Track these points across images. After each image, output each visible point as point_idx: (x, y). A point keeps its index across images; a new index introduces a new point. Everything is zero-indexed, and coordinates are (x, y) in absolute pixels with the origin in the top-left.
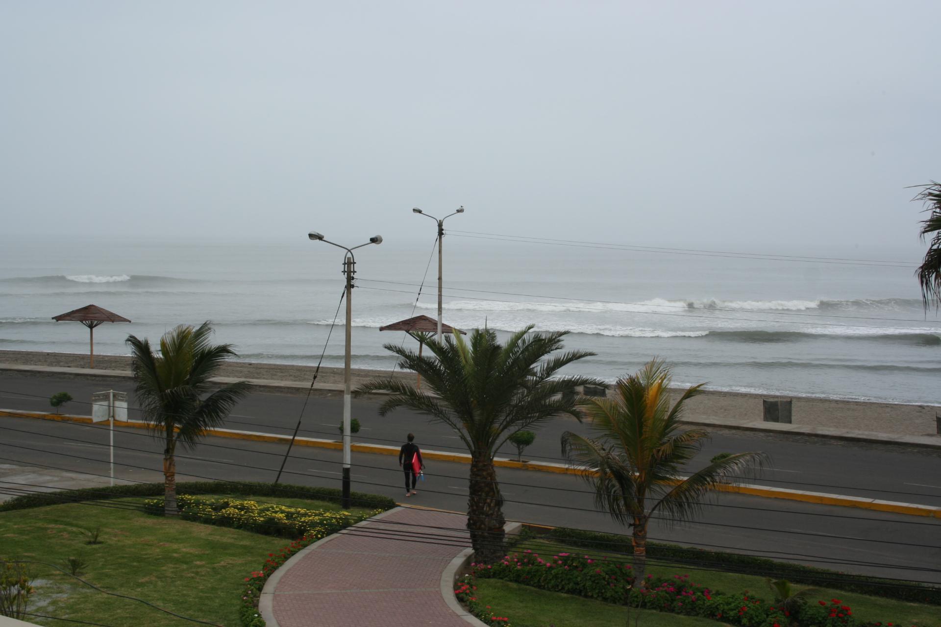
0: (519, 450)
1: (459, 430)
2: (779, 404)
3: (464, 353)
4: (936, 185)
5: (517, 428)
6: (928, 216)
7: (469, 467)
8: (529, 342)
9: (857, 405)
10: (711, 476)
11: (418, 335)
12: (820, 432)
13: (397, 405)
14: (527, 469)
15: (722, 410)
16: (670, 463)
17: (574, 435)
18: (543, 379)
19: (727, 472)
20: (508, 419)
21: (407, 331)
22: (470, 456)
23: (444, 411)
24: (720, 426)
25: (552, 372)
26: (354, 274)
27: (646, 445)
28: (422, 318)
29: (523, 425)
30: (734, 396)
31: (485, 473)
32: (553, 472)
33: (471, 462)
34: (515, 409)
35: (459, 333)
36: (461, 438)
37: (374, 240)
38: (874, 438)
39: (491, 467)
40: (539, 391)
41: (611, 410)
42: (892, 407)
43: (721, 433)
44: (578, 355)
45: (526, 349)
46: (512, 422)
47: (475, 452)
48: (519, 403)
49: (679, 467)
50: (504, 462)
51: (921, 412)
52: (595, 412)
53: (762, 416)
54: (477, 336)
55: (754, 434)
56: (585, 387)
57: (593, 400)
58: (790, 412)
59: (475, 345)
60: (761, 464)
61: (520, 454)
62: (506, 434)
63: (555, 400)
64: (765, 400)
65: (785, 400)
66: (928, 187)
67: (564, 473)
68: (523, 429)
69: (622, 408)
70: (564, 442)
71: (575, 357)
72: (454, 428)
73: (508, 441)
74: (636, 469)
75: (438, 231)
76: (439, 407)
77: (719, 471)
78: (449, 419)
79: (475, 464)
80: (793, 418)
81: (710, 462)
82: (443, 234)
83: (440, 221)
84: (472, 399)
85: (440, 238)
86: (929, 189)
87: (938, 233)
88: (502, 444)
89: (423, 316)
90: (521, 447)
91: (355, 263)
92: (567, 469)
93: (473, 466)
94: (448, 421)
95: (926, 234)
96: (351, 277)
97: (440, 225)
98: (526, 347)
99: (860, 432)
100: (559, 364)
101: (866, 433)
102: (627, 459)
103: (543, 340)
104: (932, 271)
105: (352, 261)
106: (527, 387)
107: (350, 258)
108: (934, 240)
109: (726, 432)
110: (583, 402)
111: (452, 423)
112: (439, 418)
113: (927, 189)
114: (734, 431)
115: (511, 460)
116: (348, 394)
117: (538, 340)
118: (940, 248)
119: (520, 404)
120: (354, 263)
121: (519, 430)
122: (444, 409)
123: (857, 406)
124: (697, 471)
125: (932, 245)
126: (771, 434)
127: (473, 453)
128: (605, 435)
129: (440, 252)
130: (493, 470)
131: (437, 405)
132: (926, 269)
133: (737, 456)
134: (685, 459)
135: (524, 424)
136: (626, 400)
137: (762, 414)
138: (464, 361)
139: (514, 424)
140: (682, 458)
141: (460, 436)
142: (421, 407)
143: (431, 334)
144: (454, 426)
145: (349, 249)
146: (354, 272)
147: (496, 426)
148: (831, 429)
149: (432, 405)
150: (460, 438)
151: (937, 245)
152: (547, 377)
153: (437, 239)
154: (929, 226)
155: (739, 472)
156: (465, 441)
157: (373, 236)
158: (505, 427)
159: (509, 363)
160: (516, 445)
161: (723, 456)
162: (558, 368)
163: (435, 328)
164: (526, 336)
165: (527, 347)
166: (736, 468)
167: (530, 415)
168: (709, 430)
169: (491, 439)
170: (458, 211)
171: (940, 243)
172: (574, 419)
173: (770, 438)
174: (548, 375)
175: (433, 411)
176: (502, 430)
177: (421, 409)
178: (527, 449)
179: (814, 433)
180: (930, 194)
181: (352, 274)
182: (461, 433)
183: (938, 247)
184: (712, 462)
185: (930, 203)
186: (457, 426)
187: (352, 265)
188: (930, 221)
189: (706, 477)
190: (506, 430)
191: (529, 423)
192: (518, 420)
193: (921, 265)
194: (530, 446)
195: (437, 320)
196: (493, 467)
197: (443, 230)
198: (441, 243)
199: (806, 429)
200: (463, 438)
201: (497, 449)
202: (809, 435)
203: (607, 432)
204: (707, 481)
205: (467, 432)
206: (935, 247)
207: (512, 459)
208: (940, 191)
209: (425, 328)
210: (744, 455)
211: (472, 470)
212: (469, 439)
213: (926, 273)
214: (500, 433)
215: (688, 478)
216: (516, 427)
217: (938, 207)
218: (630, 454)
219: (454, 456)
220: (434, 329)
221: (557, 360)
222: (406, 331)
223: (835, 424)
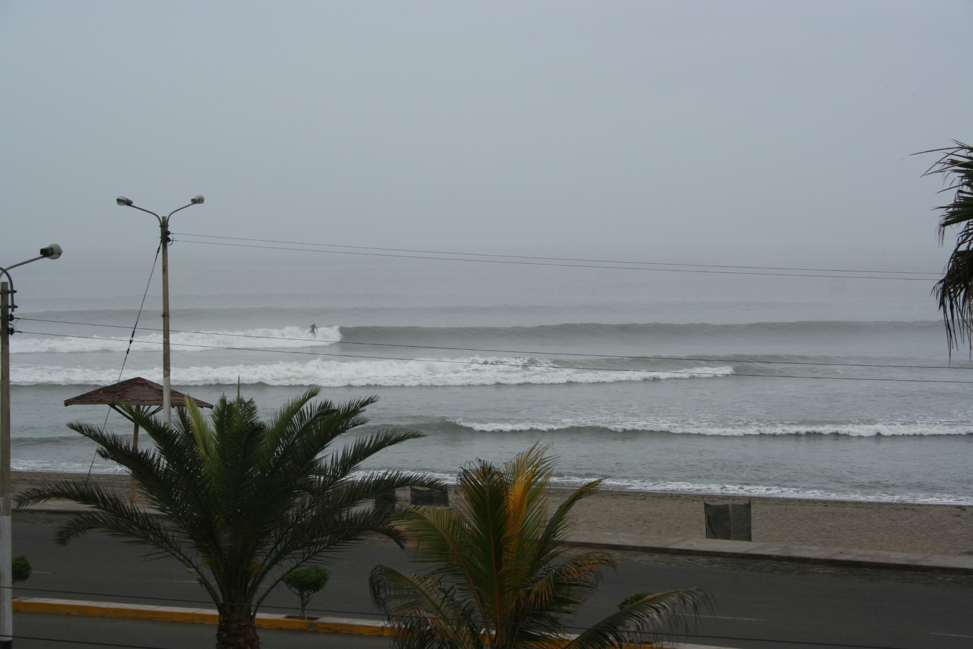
0: (302, 599)
1: (196, 568)
2: (731, 509)
3: (204, 440)
4: (963, 147)
5: (295, 562)
6: (950, 198)
7: (215, 631)
8: (311, 416)
9: (857, 507)
10: (613, 632)
11: (131, 412)
12: (796, 554)
13: (90, 528)
14: (316, 632)
15: (640, 522)
16: (548, 613)
17: (392, 571)
18: (336, 478)
19: (642, 624)
20: (279, 548)
21: (113, 406)
22: (216, 612)
23: (171, 538)
24: (634, 548)
25: (350, 467)
26: (13, 310)
27: (507, 584)
28: (138, 382)
29: (304, 556)
30: (660, 498)
31: (241, 641)
32: (360, 635)
33: (218, 623)
34: (291, 530)
35: (195, 405)
36: (201, 583)
37: (48, 253)
38: (882, 561)
39: (251, 630)
40: (330, 499)
41: (449, 526)
42: (913, 509)
43: (637, 559)
44: (394, 437)
45: (306, 429)
46: (285, 551)
47: (223, 605)
48: (297, 520)
49: (563, 618)
50: (278, 621)
51: (959, 516)
52: (420, 533)
53: (704, 531)
54: (223, 410)
55: (690, 560)
56: (413, 490)
57: (418, 512)
58: (748, 520)
59: (220, 425)
60: (695, 608)
61: (303, 605)
62: (276, 572)
63: (358, 512)
64: (708, 503)
65: (741, 503)
66: (950, 151)
67: (379, 636)
68: (304, 563)
69: (469, 523)
70: (375, 586)
71: (389, 439)
72: (188, 566)
73: (282, 583)
74: (493, 624)
75: (160, 235)
76: (163, 532)
77: (628, 622)
78: (179, 552)
79: (224, 626)
80: (753, 533)
81: (618, 608)
82: (169, 240)
83: (164, 218)
84: (217, 516)
85: (165, 247)
86: (952, 154)
87: (968, 224)
88: (268, 592)
89: (139, 378)
90: (306, 594)
91: (15, 292)
92: (382, 628)
93: (221, 629)
94: (177, 554)
95: (948, 227)
96: (8, 315)
97: (164, 225)
98: (305, 426)
99: (861, 552)
100: (362, 452)
101: (871, 552)
102: (477, 608)
103: (335, 411)
104: (960, 287)
105: (9, 289)
106: (312, 492)
107: (6, 283)
108: (962, 236)
109: (645, 557)
110: (406, 515)
111: (185, 558)
112: (161, 550)
113: (949, 154)
114: (657, 556)
115: (289, 617)
116: (7, 515)
117: (326, 410)
118: (970, 249)
119: (299, 522)
120: (13, 292)
121: (298, 566)
122: (170, 533)
123: (856, 510)
124: (591, 625)
125: (959, 245)
126: (718, 559)
127: (220, 608)
128: (439, 570)
129: (165, 270)
130: (256, 634)
131: (159, 529)
132: (950, 284)
133: (656, 598)
134: (572, 605)
135: (307, 555)
136: (475, 509)
137: (704, 527)
138: (202, 451)
139: (290, 556)
140: (567, 602)
141: (198, 579)
142: (131, 531)
143: (153, 408)
144: (188, 563)
145: (4, 267)
146: (14, 307)
147: (260, 559)
148: (815, 548)
149: (151, 527)
150: (198, 582)
151: (967, 244)
152: (343, 476)
153: (159, 248)
154: (952, 214)
155: (661, 623)
156: (207, 587)
157: (46, 245)
158: (275, 561)
159: (278, 453)
160: (297, 591)
161: (638, 598)
162: (361, 460)
163: (159, 398)
164: (306, 407)
165: (307, 425)
166: (655, 616)
167: (315, 540)
168: (617, 555)
169: (251, 582)
170: (194, 201)
171: (970, 241)
172: (393, 544)
173: (716, 565)
174: (345, 472)
175: (151, 537)
176: (269, 568)
177: (131, 534)
178: (316, 597)
179: (786, 554)
180: (954, 162)
181: (10, 310)
182: (200, 573)
183: (968, 247)
184: (621, 607)
185: (955, 178)
186: (193, 561)
187: (10, 295)
188: (955, 205)
189: (607, 634)
190: (276, 567)
191: (314, 554)
192: (297, 548)
193: (943, 277)
194: (321, 591)
195: (162, 384)
196: (254, 629)
197: (168, 233)
198: (167, 255)
199: (774, 550)
200: (204, 582)
201: (262, 599)
202: (779, 559)
203: (442, 565)
204: (608, 640)
205: (211, 571)
206: (963, 248)
207: (290, 615)
208: (970, 158)
209: (142, 398)
210: (668, 594)
211: (219, 636)
212: (214, 583)
213: (952, 290)
214: (265, 573)
215: (578, 636)
216: (293, 560)
217: (968, 184)
218: (481, 599)
219: (193, 614)
220: (158, 400)
221: (359, 446)
222: (109, 405)
223: (822, 540)
